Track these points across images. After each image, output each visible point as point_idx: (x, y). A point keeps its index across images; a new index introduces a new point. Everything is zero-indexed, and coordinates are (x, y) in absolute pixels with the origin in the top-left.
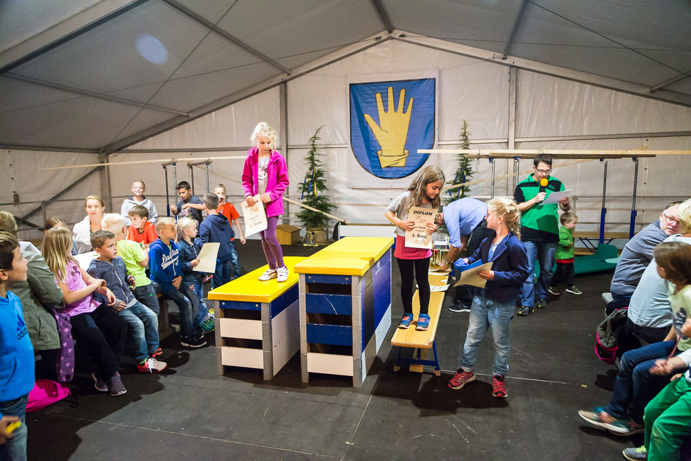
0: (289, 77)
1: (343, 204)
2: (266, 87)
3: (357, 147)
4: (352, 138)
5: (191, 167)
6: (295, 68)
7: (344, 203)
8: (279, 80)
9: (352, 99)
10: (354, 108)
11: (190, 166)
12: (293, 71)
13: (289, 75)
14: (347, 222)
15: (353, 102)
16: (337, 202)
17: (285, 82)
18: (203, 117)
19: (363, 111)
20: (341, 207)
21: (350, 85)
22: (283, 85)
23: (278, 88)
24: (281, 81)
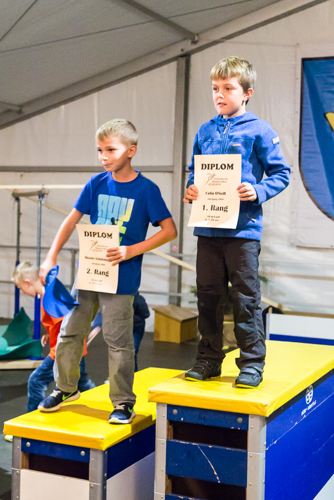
0: (194, 47)
1: (279, 275)
2: (154, 63)
3: (311, 171)
4: (303, 154)
5: (17, 199)
6: (206, 30)
7: (281, 271)
8: (176, 51)
9: (306, 86)
10: (309, 102)
11: (17, 197)
12: (202, 36)
13: (194, 42)
14: (285, 308)
15: (307, 90)
16: (269, 269)
17: (186, 57)
18: (45, 114)
19: (325, 106)
20: (277, 279)
21: (304, 60)
22: (183, 61)
23: (174, 65)
24: (180, 53)
